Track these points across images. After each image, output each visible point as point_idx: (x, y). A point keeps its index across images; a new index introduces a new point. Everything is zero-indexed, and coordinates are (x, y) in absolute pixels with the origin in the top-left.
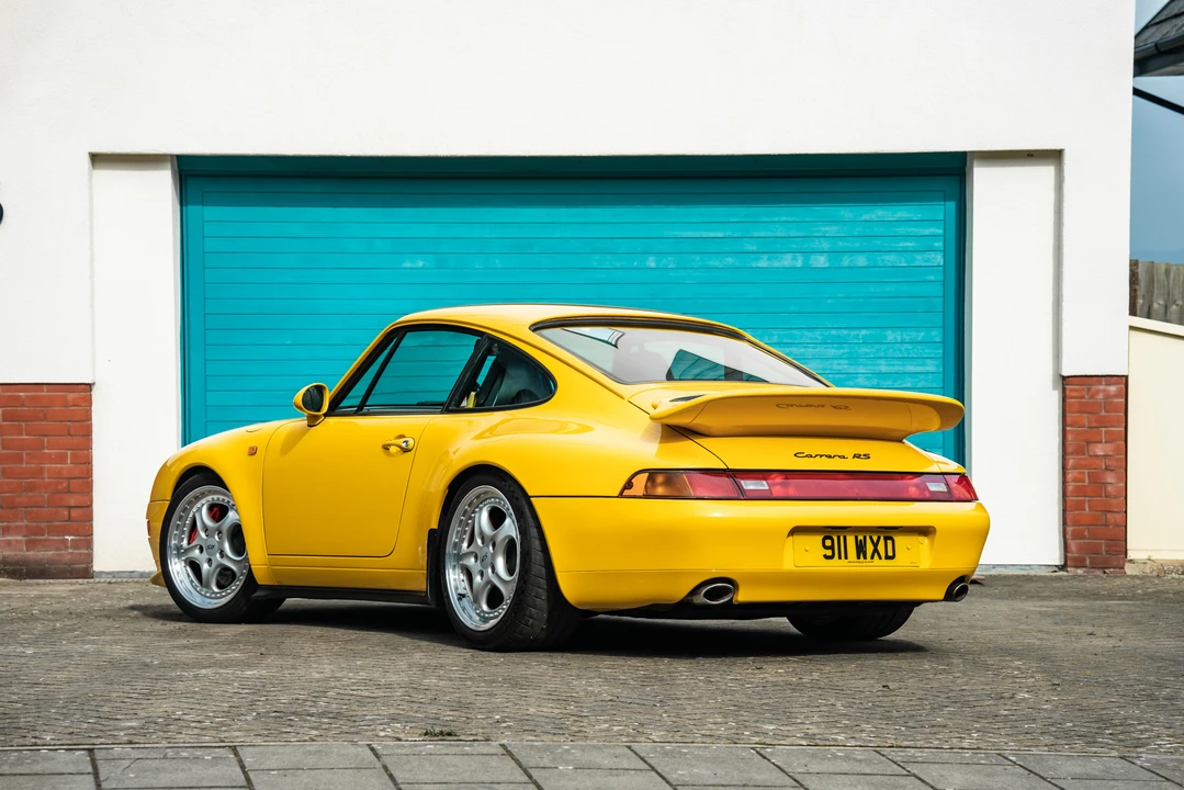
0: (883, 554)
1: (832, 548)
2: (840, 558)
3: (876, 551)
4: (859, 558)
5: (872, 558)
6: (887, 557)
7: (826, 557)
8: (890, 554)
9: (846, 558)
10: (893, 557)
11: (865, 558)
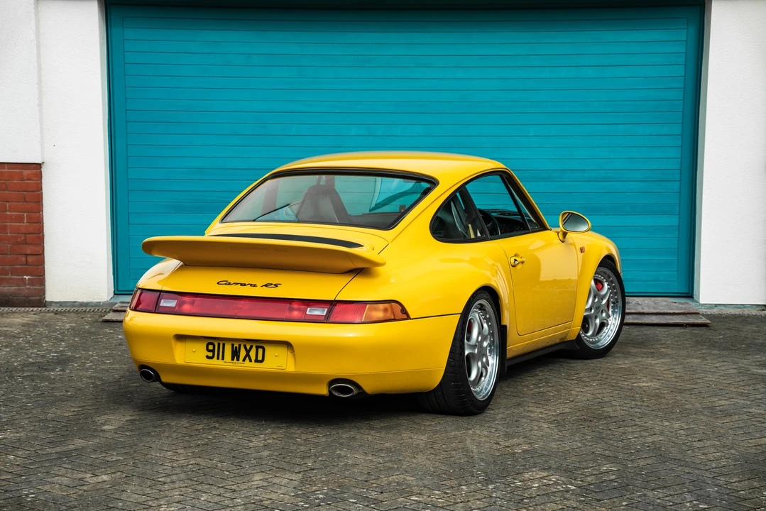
0: (253, 358)
1: (213, 351)
2: (218, 358)
3: (248, 355)
4: (233, 359)
5: (244, 360)
6: (257, 361)
7: (208, 357)
8: (260, 358)
9: (223, 359)
10: (262, 361)
11: (238, 360)
